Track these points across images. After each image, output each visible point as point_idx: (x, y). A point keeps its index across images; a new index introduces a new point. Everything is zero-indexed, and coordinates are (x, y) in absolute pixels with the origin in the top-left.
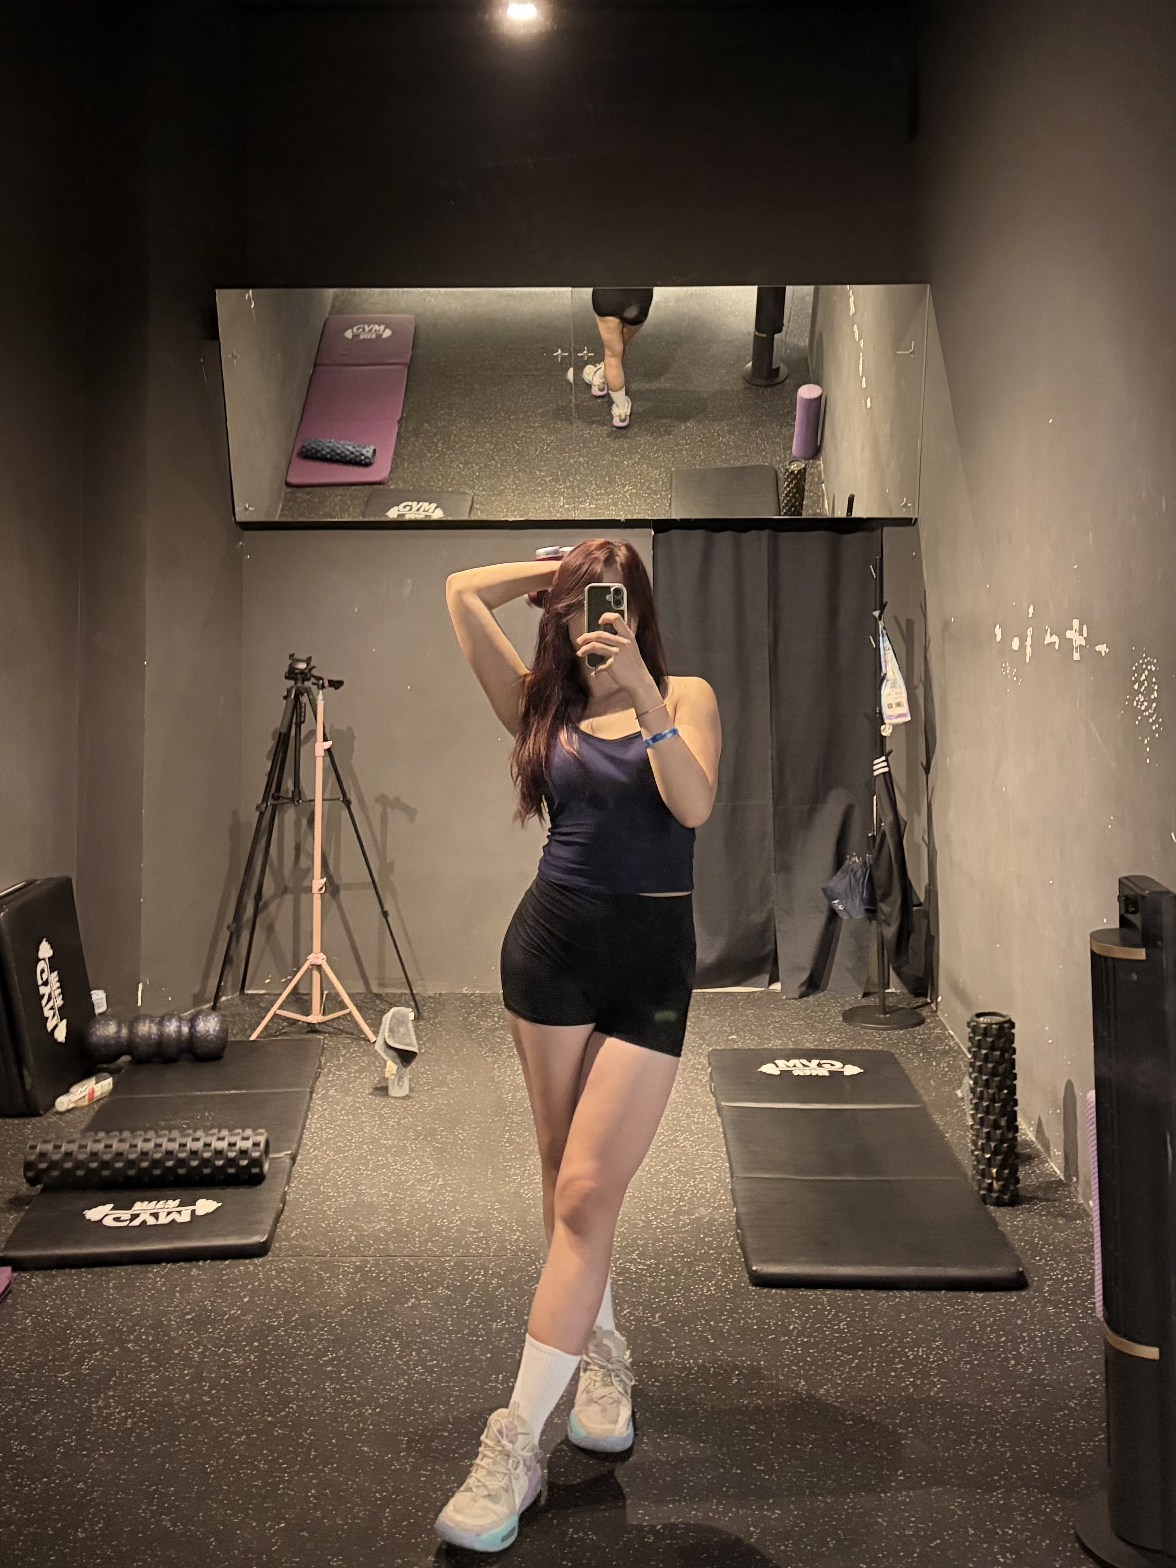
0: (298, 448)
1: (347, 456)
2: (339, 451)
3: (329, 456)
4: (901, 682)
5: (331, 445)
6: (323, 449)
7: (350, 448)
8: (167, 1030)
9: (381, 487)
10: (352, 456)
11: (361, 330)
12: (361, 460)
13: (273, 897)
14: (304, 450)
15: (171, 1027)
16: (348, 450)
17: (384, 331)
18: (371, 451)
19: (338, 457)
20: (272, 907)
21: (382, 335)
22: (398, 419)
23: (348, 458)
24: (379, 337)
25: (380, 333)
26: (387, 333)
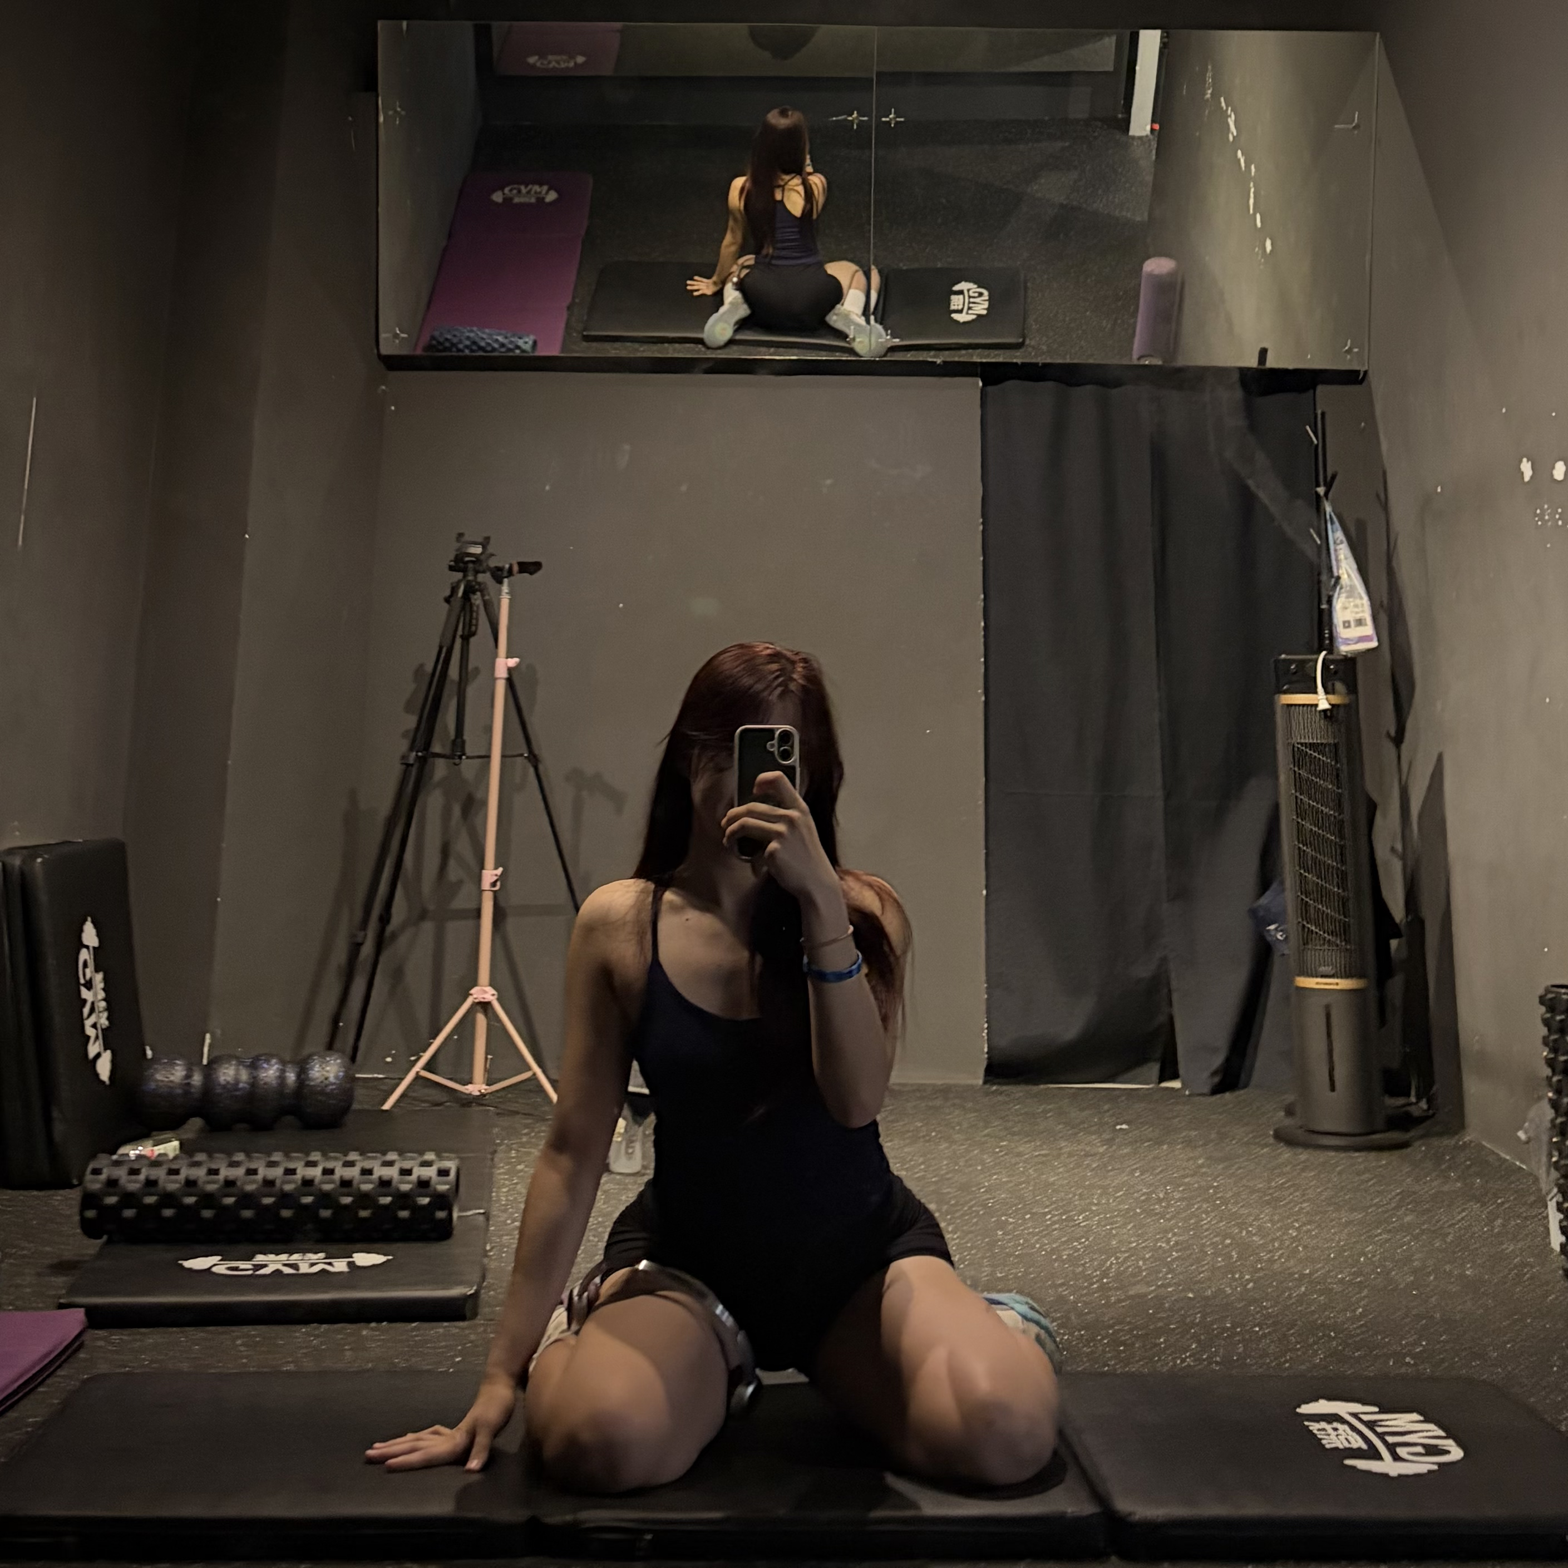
0: (425, 341)
1: (496, 349)
2: (483, 344)
4: (1360, 588)
5: (472, 335)
6: (461, 341)
7: (500, 338)
8: (263, 1075)
11: (515, 192)
13: (404, 927)
15: (270, 1073)
16: (497, 341)
17: (547, 193)
18: (531, 343)
20: (403, 940)
21: (543, 198)
22: (565, 304)
24: (541, 200)
25: (541, 196)
26: (552, 196)
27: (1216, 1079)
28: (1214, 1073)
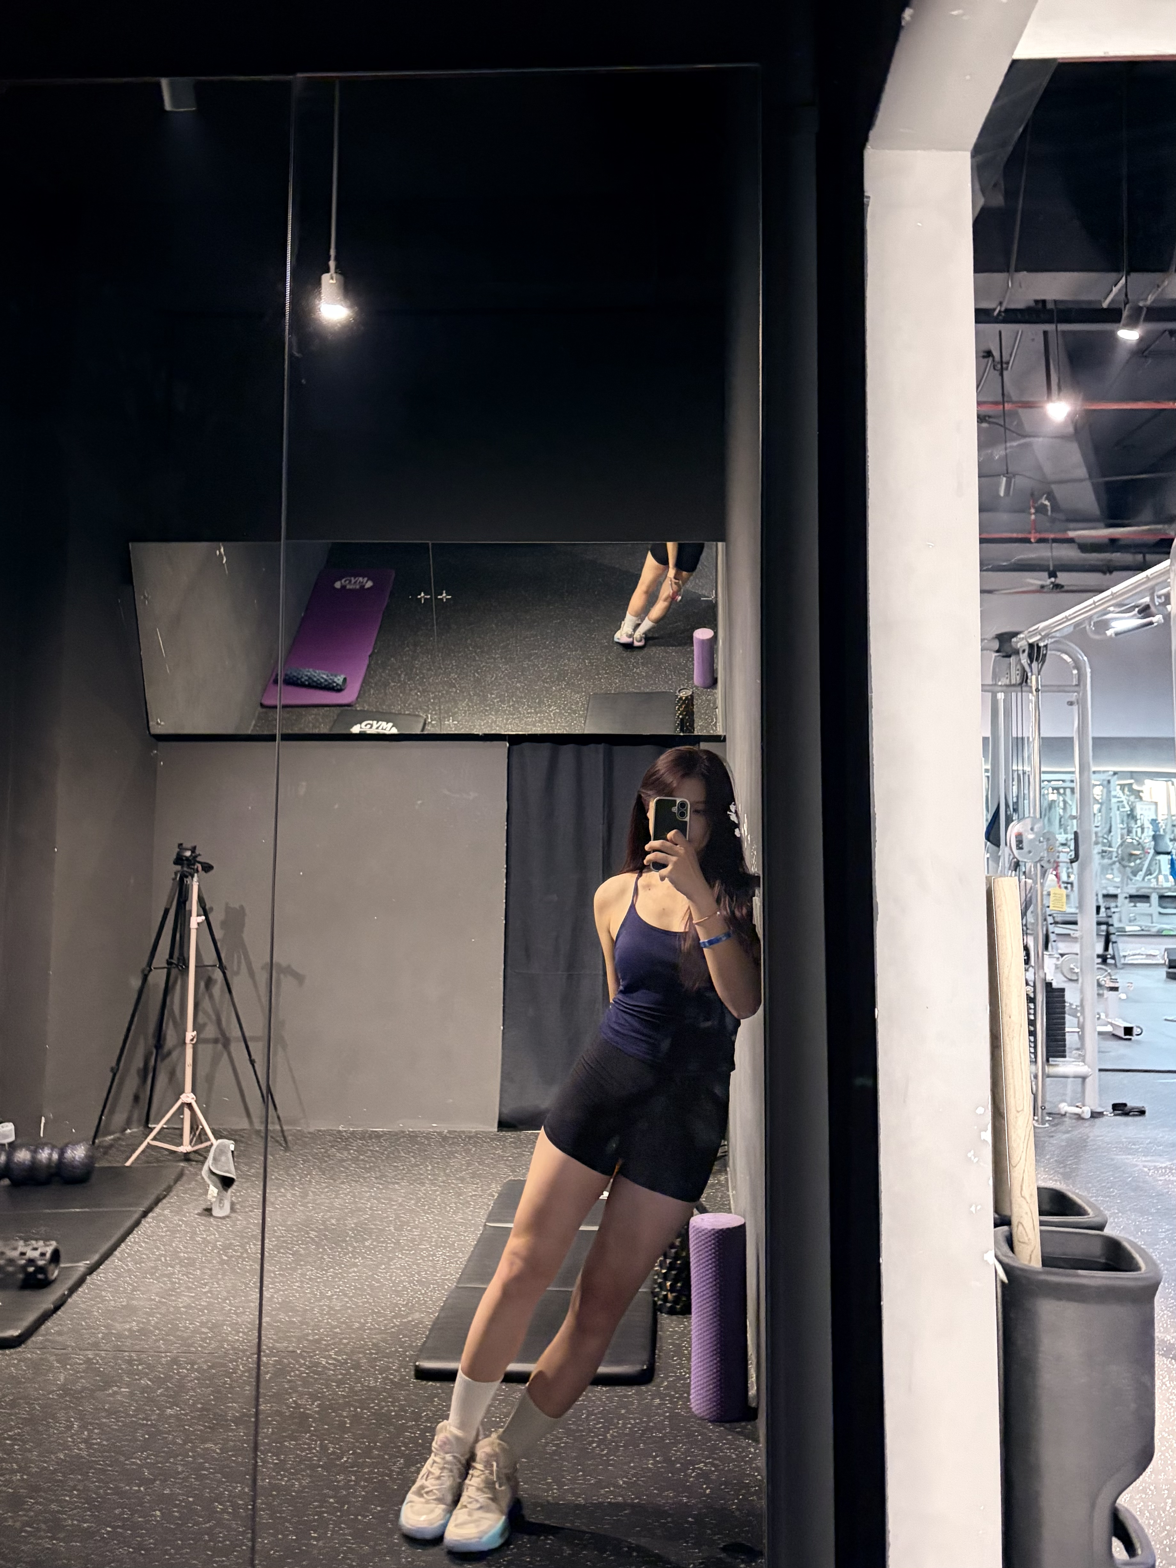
0: (283, 676)
1: (321, 683)
2: (315, 679)
3: (307, 683)
5: (309, 674)
6: (302, 677)
7: (325, 676)
8: (39, 1156)
9: (349, 708)
10: (326, 683)
11: (347, 582)
12: (334, 687)
14: (287, 678)
15: (44, 1153)
16: (323, 678)
17: (366, 582)
18: (342, 680)
19: (315, 684)
21: (364, 586)
22: (369, 653)
23: (323, 685)
24: (362, 587)
25: (363, 584)
26: (369, 584)
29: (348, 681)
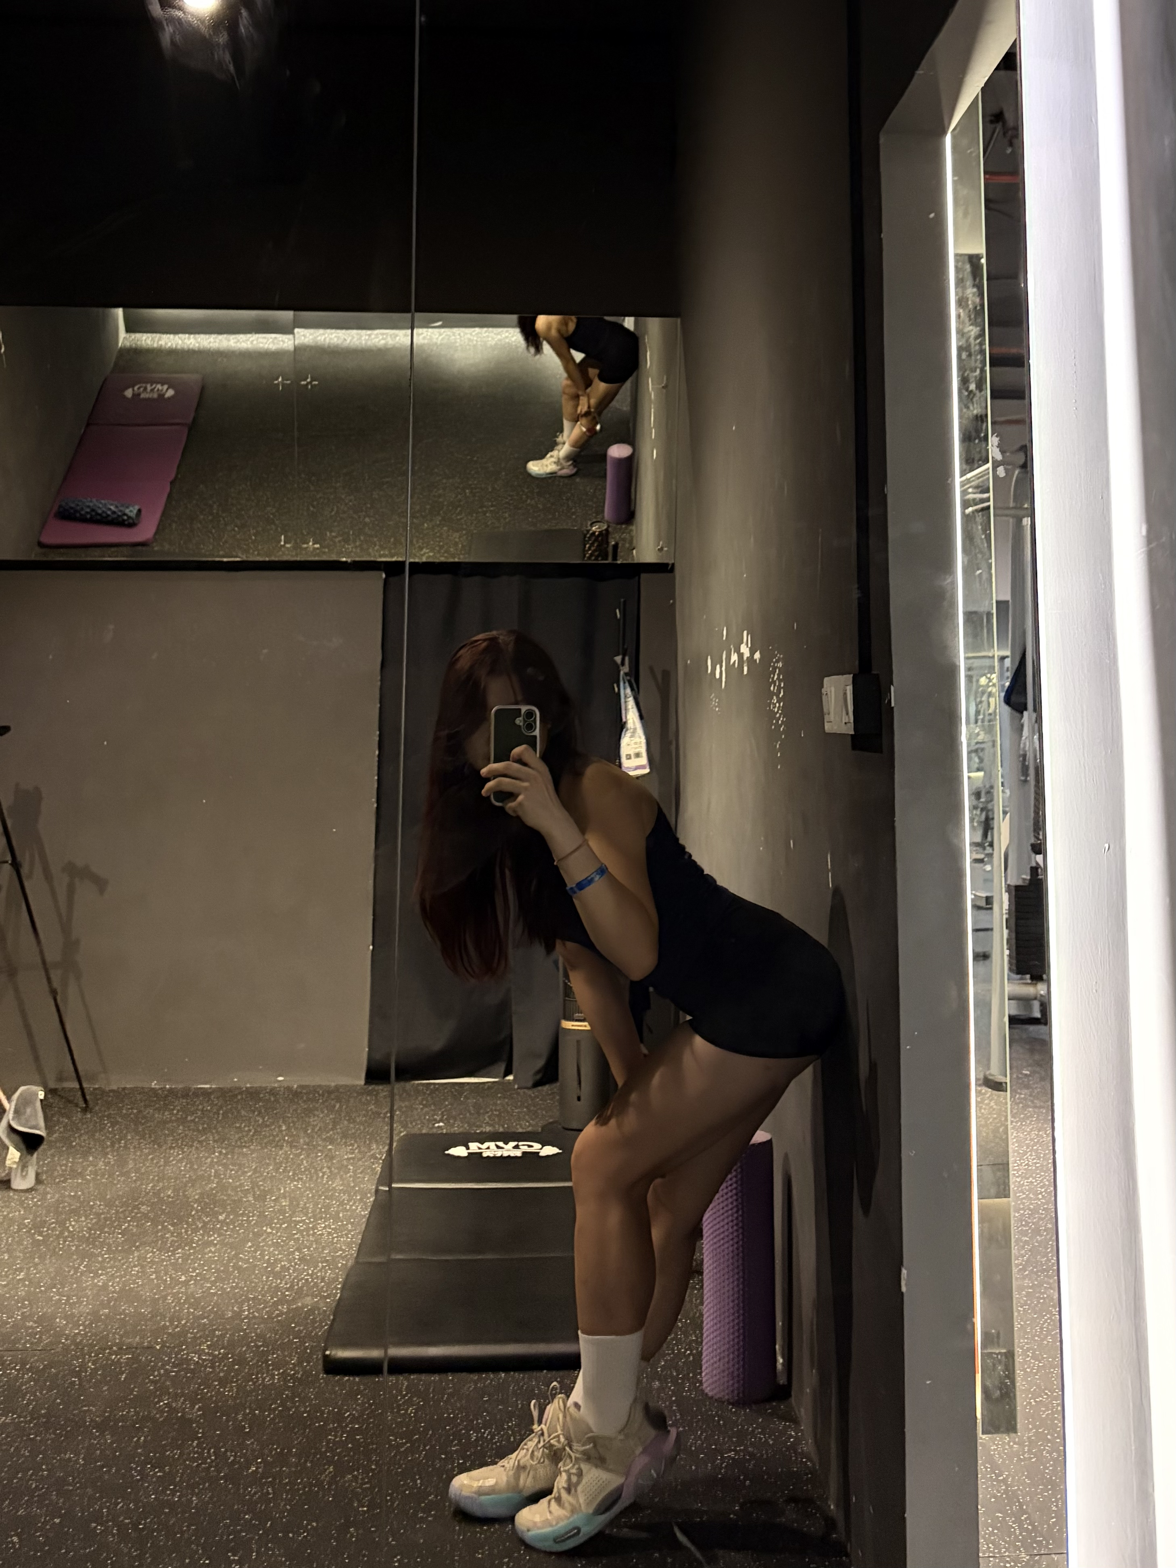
0: (55, 508)
1: (108, 515)
2: (100, 511)
3: (88, 516)
4: (640, 732)
5: (91, 504)
6: (82, 509)
7: (112, 508)
9: (144, 548)
10: (115, 516)
11: (142, 389)
12: (124, 520)
14: (61, 509)
16: (110, 509)
17: (167, 390)
18: (135, 512)
19: (99, 517)
21: (164, 395)
22: (171, 479)
23: (110, 518)
24: (161, 396)
25: (162, 393)
26: (171, 393)
27: (538, 1077)
28: (538, 1072)
29: (143, 513)
